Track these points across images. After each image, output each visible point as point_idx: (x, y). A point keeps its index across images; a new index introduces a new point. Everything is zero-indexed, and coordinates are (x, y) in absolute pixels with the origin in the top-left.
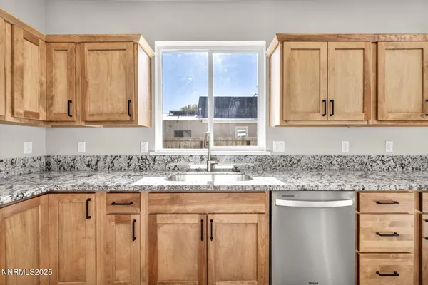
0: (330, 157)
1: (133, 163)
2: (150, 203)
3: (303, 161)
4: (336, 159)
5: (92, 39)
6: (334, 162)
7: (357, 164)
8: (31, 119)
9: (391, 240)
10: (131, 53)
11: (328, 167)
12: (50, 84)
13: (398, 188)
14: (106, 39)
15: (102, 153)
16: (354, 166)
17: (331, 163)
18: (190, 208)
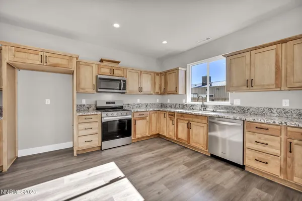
0: (270, 109)
1: (181, 106)
2: (177, 116)
3: (251, 110)
4: (275, 110)
5: (169, 71)
6: (274, 112)
7: (295, 115)
8: (157, 94)
9: (264, 146)
10: (177, 72)
11: (269, 114)
12: (161, 85)
13: (266, 122)
14: (171, 70)
15: (173, 103)
16: (292, 115)
17: (272, 112)
18: (186, 119)
